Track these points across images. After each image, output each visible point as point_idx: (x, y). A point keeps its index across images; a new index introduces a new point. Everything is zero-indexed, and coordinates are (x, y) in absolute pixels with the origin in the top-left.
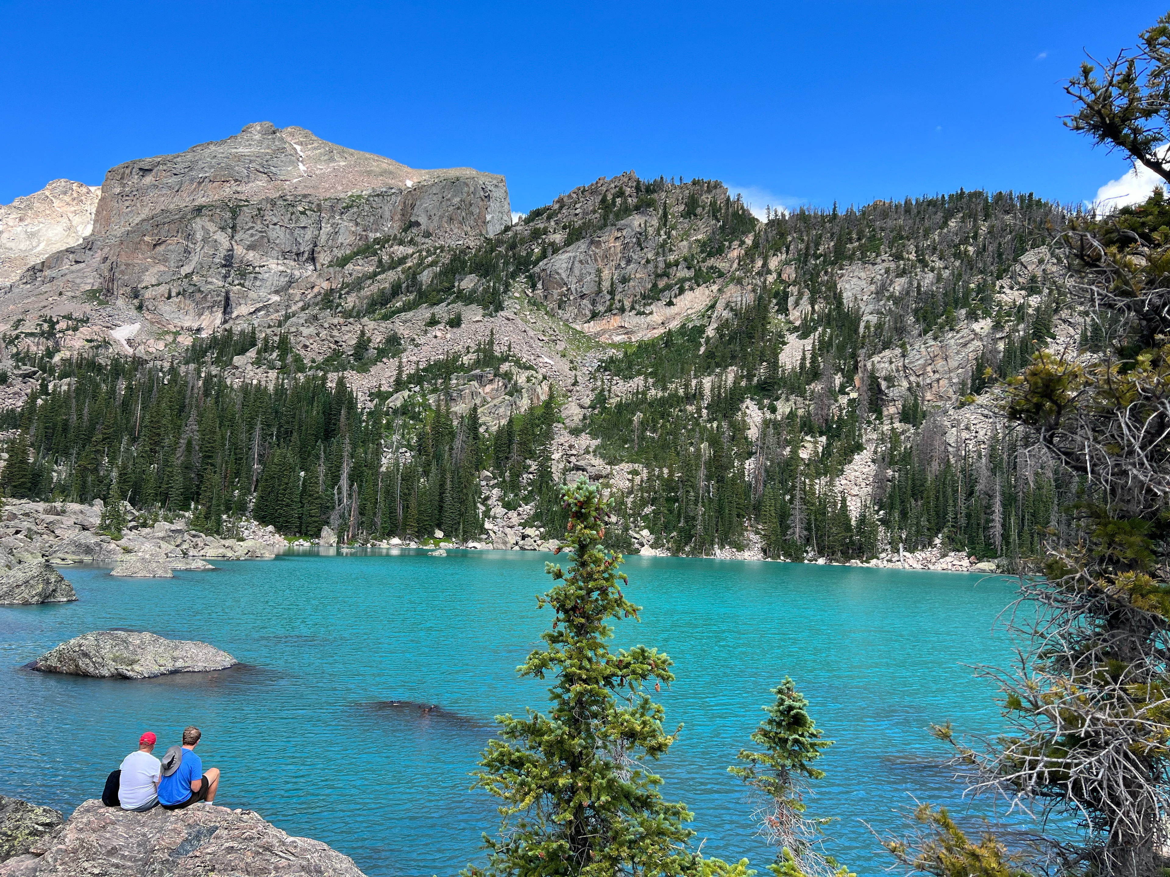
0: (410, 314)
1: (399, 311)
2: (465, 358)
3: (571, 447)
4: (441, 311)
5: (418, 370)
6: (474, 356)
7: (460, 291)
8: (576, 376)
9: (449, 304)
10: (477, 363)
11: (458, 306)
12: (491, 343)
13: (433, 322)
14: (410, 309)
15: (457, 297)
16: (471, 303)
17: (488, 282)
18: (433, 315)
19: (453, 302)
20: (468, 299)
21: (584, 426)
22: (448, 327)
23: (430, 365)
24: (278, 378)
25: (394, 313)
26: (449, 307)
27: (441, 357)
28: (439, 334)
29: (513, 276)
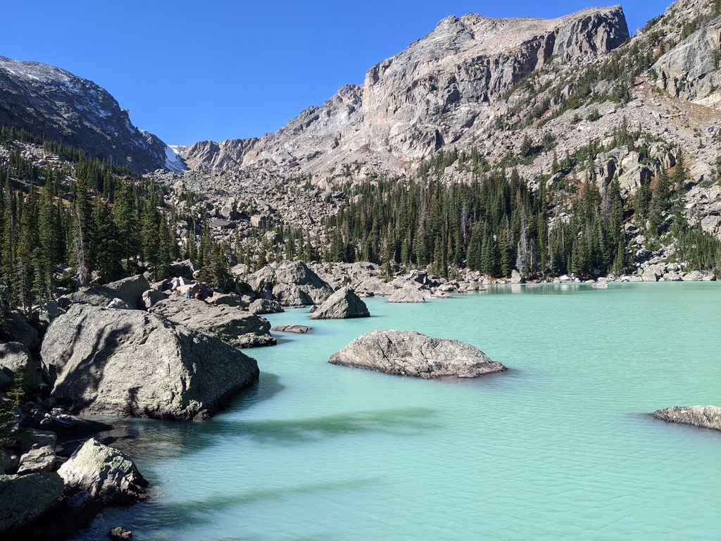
0: (559, 119)
1: (550, 119)
2: (604, 141)
3: (703, 197)
4: (582, 111)
5: (568, 156)
6: (611, 139)
7: (596, 94)
8: (701, 141)
9: (587, 106)
10: (614, 145)
11: (596, 105)
12: (625, 126)
13: (577, 120)
14: (558, 115)
15: (593, 98)
16: (605, 101)
17: (617, 82)
18: (576, 115)
19: (591, 103)
20: (601, 98)
21: (713, 179)
22: (588, 122)
23: (577, 152)
24: (473, 176)
25: (546, 121)
26: (588, 107)
27: (585, 144)
28: (581, 128)
29: (638, 73)
